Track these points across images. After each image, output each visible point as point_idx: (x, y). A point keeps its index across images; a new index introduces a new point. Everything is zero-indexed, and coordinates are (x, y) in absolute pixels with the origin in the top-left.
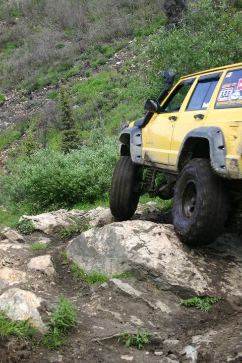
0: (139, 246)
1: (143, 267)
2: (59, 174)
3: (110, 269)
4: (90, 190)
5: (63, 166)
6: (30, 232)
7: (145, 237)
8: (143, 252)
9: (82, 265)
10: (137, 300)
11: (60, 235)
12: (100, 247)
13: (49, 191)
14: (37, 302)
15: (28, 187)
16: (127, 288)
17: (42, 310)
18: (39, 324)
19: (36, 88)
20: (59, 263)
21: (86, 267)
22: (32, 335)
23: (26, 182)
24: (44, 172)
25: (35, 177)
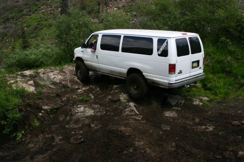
0: (54, 78)
1: (55, 82)
2: (26, 58)
3: (48, 83)
4: (37, 64)
5: (27, 55)
6: (23, 76)
7: (56, 76)
8: (55, 79)
9: (41, 83)
10: (54, 89)
11: (32, 77)
12: (45, 78)
13: (23, 64)
14: (34, 88)
15: (15, 63)
16: (52, 87)
17: (35, 90)
18: (35, 92)
19: (8, 19)
20: (35, 82)
21: (42, 83)
22: (34, 94)
23: (14, 61)
24: (21, 58)
25: (17, 59)
